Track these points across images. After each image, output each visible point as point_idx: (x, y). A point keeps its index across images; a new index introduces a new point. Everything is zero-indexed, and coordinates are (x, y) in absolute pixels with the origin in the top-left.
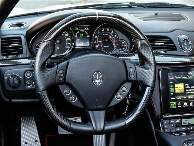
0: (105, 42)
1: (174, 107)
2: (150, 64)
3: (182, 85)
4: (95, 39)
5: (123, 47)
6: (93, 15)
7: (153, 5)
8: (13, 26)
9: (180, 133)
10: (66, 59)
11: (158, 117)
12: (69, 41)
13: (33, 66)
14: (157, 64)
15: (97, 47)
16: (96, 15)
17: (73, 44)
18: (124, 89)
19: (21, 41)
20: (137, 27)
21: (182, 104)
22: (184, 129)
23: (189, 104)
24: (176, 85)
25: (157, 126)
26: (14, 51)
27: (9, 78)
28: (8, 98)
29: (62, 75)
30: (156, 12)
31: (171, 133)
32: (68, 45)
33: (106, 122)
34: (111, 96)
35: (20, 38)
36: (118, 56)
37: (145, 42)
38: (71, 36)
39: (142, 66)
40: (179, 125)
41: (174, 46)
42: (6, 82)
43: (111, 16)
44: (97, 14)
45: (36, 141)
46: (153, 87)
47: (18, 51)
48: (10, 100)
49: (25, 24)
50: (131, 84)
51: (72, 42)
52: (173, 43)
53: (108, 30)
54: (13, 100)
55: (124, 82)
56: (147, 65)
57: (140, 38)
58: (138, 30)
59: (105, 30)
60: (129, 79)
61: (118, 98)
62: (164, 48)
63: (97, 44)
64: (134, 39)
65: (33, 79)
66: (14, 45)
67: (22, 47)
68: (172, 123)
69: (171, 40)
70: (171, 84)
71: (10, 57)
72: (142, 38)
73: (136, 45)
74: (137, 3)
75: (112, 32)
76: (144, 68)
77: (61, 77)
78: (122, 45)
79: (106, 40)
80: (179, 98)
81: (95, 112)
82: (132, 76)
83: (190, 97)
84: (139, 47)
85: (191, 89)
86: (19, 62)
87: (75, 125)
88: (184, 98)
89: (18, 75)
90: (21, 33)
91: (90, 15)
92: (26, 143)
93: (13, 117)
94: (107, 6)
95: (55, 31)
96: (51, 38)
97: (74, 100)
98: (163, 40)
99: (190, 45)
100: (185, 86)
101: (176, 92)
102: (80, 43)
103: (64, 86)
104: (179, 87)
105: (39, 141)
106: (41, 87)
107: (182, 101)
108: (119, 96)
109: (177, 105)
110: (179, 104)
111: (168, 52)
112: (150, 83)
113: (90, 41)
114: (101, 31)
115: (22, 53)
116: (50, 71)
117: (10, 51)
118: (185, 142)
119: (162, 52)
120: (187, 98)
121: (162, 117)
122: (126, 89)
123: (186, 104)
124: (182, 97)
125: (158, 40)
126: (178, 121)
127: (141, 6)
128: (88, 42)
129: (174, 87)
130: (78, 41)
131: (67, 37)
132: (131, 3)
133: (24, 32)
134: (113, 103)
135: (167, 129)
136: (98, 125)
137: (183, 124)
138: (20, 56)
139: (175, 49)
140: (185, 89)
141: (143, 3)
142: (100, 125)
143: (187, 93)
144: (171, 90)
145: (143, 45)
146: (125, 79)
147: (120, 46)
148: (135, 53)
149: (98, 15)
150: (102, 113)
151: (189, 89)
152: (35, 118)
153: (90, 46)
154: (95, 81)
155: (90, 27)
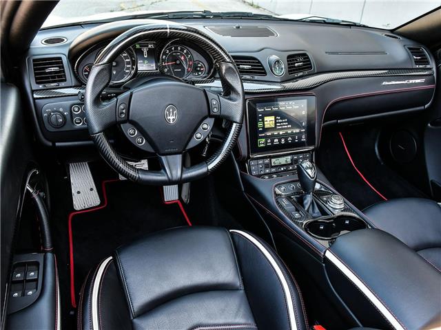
0: (176, 64)
1: (262, 145)
2: (237, 93)
3: (272, 118)
4: (163, 60)
5: (200, 71)
6: (162, 29)
7: (232, 15)
8: (48, 41)
9: (270, 175)
10: (127, 88)
11: (244, 158)
12: (128, 63)
13: (82, 98)
14: (246, 93)
15: (166, 70)
16: (166, 28)
17: (135, 67)
18: (205, 126)
19: (62, 63)
20: (220, 44)
21: (272, 142)
22: (273, 170)
23: (280, 141)
24: (266, 118)
25: (243, 169)
26: (52, 77)
27: (49, 115)
28: (50, 141)
29: (124, 111)
30: (237, 25)
31: (259, 176)
32: (128, 69)
33: (184, 169)
34: (188, 136)
35: (60, 58)
36: (193, 83)
37: (231, 65)
38: (131, 56)
39: (228, 97)
40: (268, 166)
41: (264, 69)
42: (45, 120)
43: (183, 30)
44: (168, 27)
45: (92, 189)
46: (241, 124)
47: (59, 77)
48: (54, 144)
49: (66, 40)
50: (213, 119)
51: (133, 64)
52: (262, 66)
53: (179, 48)
54: (57, 144)
55: (205, 118)
56: (233, 96)
57: (224, 61)
58: (221, 48)
59: (176, 49)
60: (212, 113)
61: (198, 138)
62: (251, 72)
63: (165, 67)
64: (216, 62)
65: (84, 115)
66: (53, 69)
67: (64, 71)
68: (261, 164)
69: (259, 62)
70: (260, 118)
71: (48, 86)
72: (228, 60)
73: (219, 70)
74: (212, 12)
75: (185, 51)
76: (230, 99)
77: (123, 113)
78: (199, 69)
79: (178, 62)
80: (269, 134)
81: (170, 157)
82: (215, 110)
83: (281, 133)
84: (224, 72)
85: (283, 122)
86: (61, 93)
87: (145, 174)
88: (275, 133)
89: (61, 110)
90: (61, 52)
91: (158, 29)
92: (79, 192)
93: (59, 164)
94: (174, 15)
95: (111, 50)
96: (106, 60)
97: (141, 143)
98: (249, 62)
99: (282, 69)
100: (276, 119)
101: (266, 126)
102: (143, 66)
103: (127, 125)
104: (269, 121)
105: (95, 189)
106: (96, 128)
107: (273, 137)
108: (199, 135)
109: (267, 142)
110: (269, 141)
111: (256, 78)
112: (238, 118)
113: (156, 63)
114: (170, 50)
115: (65, 80)
116: (107, 106)
117: (48, 78)
118: (276, 186)
119: (248, 77)
120: (279, 134)
121: (249, 157)
122: (207, 126)
123: (277, 140)
124: (273, 132)
125: (243, 62)
126: (267, 161)
127: (218, 17)
128: (154, 65)
129: (263, 121)
130: (141, 63)
131: (126, 57)
132: (205, 12)
133: (66, 51)
134: (191, 145)
135: (254, 171)
136: (174, 173)
137: (273, 165)
138: (62, 84)
139: (265, 73)
140: (276, 123)
141: (220, 12)
142: (177, 173)
143: (278, 127)
144: (260, 124)
145: (229, 69)
146: (207, 113)
147: (195, 69)
148: (216, 79)
149: (170, 29)
150: (179, 158)
151: (281, 123)
152: (88, 163)
153: (157, 69)
154: (168, 118)
155: (156, 44)
